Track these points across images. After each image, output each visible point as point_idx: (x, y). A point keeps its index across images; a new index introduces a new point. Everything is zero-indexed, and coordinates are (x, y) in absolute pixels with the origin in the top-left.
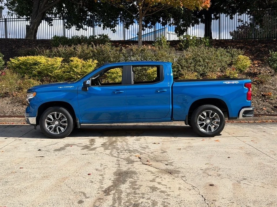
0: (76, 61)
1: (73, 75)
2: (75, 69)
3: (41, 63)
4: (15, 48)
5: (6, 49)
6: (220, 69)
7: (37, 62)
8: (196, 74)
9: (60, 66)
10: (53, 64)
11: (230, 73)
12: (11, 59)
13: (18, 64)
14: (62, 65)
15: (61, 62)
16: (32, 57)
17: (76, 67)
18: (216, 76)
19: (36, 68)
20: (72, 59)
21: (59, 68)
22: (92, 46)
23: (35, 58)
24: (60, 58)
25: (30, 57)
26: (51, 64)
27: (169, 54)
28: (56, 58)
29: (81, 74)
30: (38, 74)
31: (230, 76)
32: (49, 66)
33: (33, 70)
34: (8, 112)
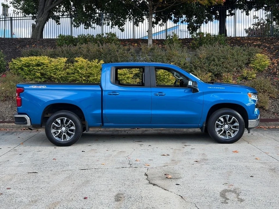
0: (81, 61)
1: (78, 77)
2: (80, 70)
3: (44, 64)
4: (18, 48)
5: (9, 49)
6: (237, 69)
7: (40, 63)
8: (210, 74)
9: (64, 67)
10: (57, 65)
11: (247, 73)
12: (13, 60)
13: (20, 65)
14: (66, 66)
15: (66, 63)
16: (35, 57)
17: (81, 68)
18: (232, 77)
19: (39, 69)
20: (76, 59)
21: (63, 69)
22: (99, 46)
23: (38, 58)
24: (64, 58)
25: (32, 57)
26: (54, 65)
27: (181, 54)
28: (60, 58)
29: (86, 76)
30: (40, 75)
31: (247, 76)
32: (53, 68)
33: (35, 72)
34: (8, 117)
